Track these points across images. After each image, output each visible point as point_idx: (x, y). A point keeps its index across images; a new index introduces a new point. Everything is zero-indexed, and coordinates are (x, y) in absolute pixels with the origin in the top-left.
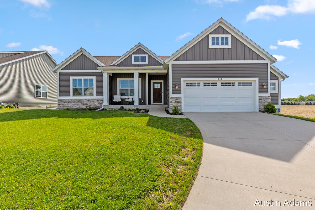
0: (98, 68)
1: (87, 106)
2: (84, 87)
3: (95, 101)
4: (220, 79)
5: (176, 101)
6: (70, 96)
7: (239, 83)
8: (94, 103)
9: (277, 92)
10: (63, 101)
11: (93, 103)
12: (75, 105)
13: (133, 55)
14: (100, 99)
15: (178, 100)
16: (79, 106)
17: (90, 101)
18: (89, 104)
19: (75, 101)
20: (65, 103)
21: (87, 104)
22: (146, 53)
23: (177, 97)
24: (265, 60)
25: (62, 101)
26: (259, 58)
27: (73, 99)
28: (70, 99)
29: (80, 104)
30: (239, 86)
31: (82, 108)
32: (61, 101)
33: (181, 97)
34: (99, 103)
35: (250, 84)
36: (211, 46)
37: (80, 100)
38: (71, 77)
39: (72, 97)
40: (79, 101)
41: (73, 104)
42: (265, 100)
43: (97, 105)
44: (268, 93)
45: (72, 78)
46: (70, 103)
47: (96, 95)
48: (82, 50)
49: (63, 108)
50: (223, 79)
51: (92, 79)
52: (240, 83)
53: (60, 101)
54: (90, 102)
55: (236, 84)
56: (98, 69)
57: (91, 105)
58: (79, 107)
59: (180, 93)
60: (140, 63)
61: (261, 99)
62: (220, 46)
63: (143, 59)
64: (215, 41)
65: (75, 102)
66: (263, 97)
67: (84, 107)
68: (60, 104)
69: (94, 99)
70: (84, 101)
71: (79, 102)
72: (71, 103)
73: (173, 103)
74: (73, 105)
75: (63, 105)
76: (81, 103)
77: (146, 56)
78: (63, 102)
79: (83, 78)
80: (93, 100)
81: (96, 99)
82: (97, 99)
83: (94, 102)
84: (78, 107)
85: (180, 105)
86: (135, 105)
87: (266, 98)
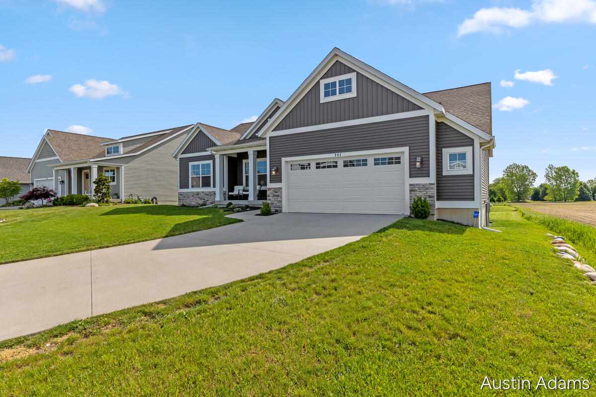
0: (207, 149)
1: (204, 202)
2: (201, 175)
3: (212, 195)
4: (338, 155)
5: (275, 194)
6: (188, 187)
7: (375, 159)
8: (211, 198)
9: (472, 174)
12: (193, 200)
15: (277, 192)
17: (207, 195)
20: (184, 197)
21: (204, 198)
23: (275, 189)
24: (424, 109)
26: (411, 106)
27: (191, 192)
28: (189, 192)
29: (198, 199)
30: (375, 164)
32: (181, 195)
33: (281, 188)
35: (397, 160)
36: (323, 99)
37: (198, 194)
39: (190, 189)
40: (196, 195)
41: (192, 198)
42: (422, 190)
43: (214, 201)
44: (429, 176)
45: (191, 164)
47: (214, 187)
48: (198, 126)
49: (183, 204)
50: (343, 154)
51: (210, 165)
52: (378, 159)
55: (371, 162)
56: (206, 151)
57: (208, 199)
58: (197, 203)
59: (280, 181)
61: (414, 189)
62: (338, 97)
64: (330, 90)
65: (193, 196)
66: (417, 185)
68: (180, 198)
70: (202, 194)
72: (190, 197)
73: (271, 198)
74: (191, 201)
75: (183, 200)
76: (198, 197)
78: (182, 197)
79: (200, 163)
80: (210, 192)
81: (212, 192)
84: (195, 203)
85: (281, 201)
86: (249, 200)
87: (425, 187)
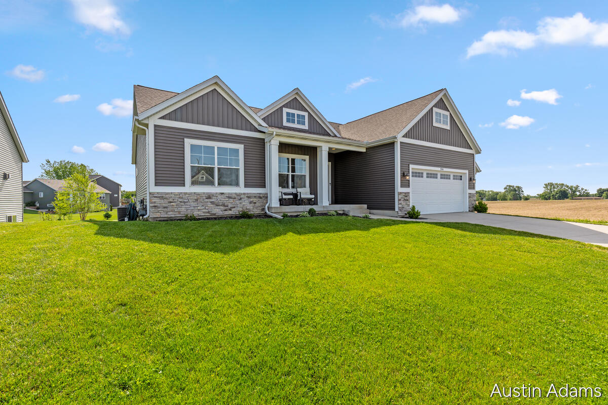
1: (226, 210)
2: (218, 165)
3: (243, 198)
4: (442, 170)
6: (184, 185)
7: (453, 175)
8: (241, 203)
10: (166, 198)
11: (238, 202)
12: (199, 208)
13: (284, 108)
14: (254, 193)
15: (406, 197)
16: (207, 211)
17: (232, 198)
18: (229, 204)
19: (198, 198)
20: (171, 202)
21: (226, 204)
22: (306, 110)
23: (405, 193)
24: (472, 149)
25: (162, 198)
26: (468, 146)
27: (191, 194)
28: (186, 194)
29: (210, 205)
30: (453, 179)
31: (215, 214)
32: (159, 197)
33: (409, 193)
34: (251, 203)
35: (461, 178)
36: (435, 123)
37: (209, 196)
38: (186, 140)
39: (188, 188)
40: (206, 198)
41: (193, 204)
43: (248, 207)
44: (474, 189)
45: (188, 142)
46: (185, 202)
47: (246, 186)
48: (216, 81)
49: (166, 216)
51: (237, 151)
53: (156, 197)
54: (231, 200)
57: (234, 207)
58: (209, 212)
59: (409, 186)
60: (296, 126)
61: (470, 196)
62: (442, 126)
63: (301, 119)
64: (438, 118)
65: (197, 200)
67: (218, 211)
68: (156, 205)
69: (241, 194)
70: (220, 197)
71: (208, 200)
72: (187, 202)
73: (402, 202)
74: (193, 208)
75: (166, 207)
76: (211, 202)
77: (306, 114)
78: (166, 201)
79: (216, 145)
80: (238, 195)
81: (244, 194)
82: (248, 193)
83: (241, 201)
84: (204, 212)
85: (409, 205)
86: (319, 205)
